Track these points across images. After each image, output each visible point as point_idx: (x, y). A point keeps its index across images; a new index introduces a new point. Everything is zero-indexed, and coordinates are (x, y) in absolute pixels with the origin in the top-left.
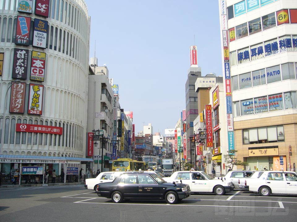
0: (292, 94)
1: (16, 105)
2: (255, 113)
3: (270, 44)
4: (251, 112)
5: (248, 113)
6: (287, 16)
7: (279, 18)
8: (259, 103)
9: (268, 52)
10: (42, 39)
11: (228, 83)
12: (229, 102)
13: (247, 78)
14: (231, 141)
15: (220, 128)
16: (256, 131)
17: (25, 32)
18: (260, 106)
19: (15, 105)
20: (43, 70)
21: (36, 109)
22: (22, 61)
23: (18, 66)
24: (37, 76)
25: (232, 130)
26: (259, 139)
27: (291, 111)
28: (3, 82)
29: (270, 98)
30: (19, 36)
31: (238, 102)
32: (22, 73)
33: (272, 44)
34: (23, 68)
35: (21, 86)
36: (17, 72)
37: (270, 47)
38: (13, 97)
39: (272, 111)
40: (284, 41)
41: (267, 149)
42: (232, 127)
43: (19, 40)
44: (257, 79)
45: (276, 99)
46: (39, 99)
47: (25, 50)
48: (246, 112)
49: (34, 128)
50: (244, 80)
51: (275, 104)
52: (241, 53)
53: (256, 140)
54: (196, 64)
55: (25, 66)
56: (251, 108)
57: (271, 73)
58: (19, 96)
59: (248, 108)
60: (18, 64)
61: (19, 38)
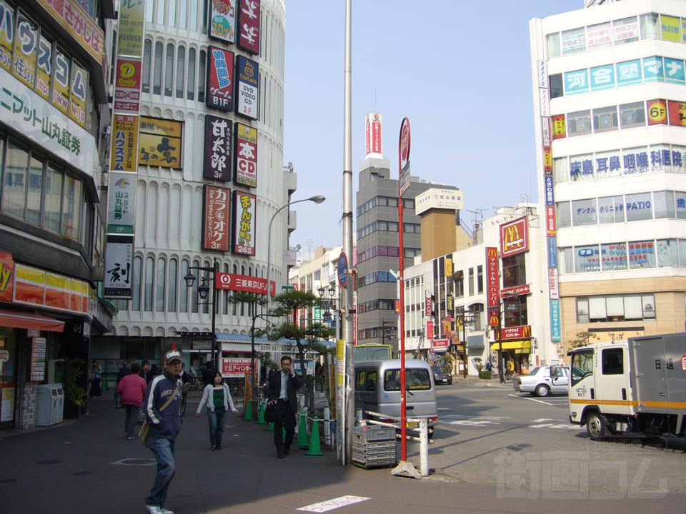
0: (671, 242)
1: (215, 235)
2: (603, 270)
3: (633, 155)
4: (595, 268)
5: (588, 268)
6: (664, 112)
7: (652, 113)
8: (611, 253)
9: (630, 168)
10: (251, 100)
11: (551, 214)
12: (553, 248)
13: (589, 209)
14: (555, 316)
15: (531, 292)
16: (602, 300)
17: (225, 82)
18: (612, 259)
19: (214, 233)
20: (254, 164)
21: (246, 245)
22: (222, 142)
23: (215, 154)
24: (245, 175)
25: (557, 297)
26: (609, 315)
27: (668, 271)
28: (186, 183)
29: (631, 247)
30: (216, 91)
31: (569, 249)
32: (223, 168)
33: (638, 155)
34: (224, 158)
35: (222, 194)
36: (214, 165)
37: (633, 159)
38: (209, 217)
39: (633, 268)
40: (658, 153)
41: (624, 332)
42: (556, 291)
43: (214, 97)
44: (607, 211)
45: (641, 249)
46: (249, 224)
47: (226, 120)
48: (583, 268)
49: (241, 281)
50: (583, 211)
51: (640, 257)
52: (576, 163)
53: (604, 316)
54: (379, 151)
55: (228, 153)
56: (594, 260)
57: (634, 204)
58: (220, 216)
59: (590, 260)
60: (215, 149)
61: (214, 93)
